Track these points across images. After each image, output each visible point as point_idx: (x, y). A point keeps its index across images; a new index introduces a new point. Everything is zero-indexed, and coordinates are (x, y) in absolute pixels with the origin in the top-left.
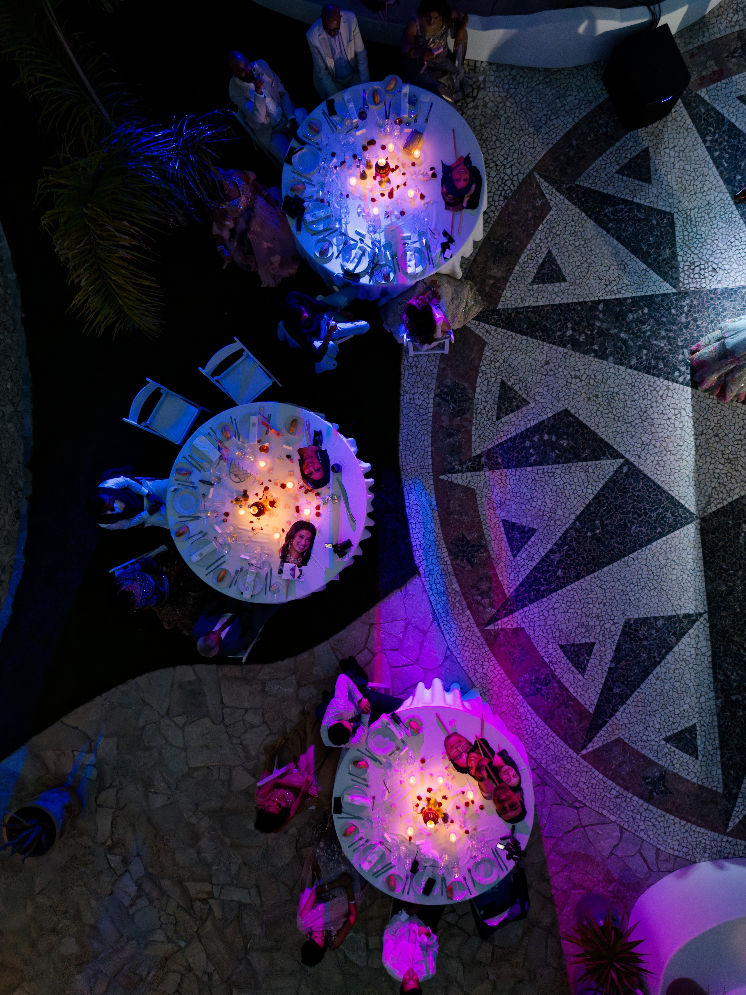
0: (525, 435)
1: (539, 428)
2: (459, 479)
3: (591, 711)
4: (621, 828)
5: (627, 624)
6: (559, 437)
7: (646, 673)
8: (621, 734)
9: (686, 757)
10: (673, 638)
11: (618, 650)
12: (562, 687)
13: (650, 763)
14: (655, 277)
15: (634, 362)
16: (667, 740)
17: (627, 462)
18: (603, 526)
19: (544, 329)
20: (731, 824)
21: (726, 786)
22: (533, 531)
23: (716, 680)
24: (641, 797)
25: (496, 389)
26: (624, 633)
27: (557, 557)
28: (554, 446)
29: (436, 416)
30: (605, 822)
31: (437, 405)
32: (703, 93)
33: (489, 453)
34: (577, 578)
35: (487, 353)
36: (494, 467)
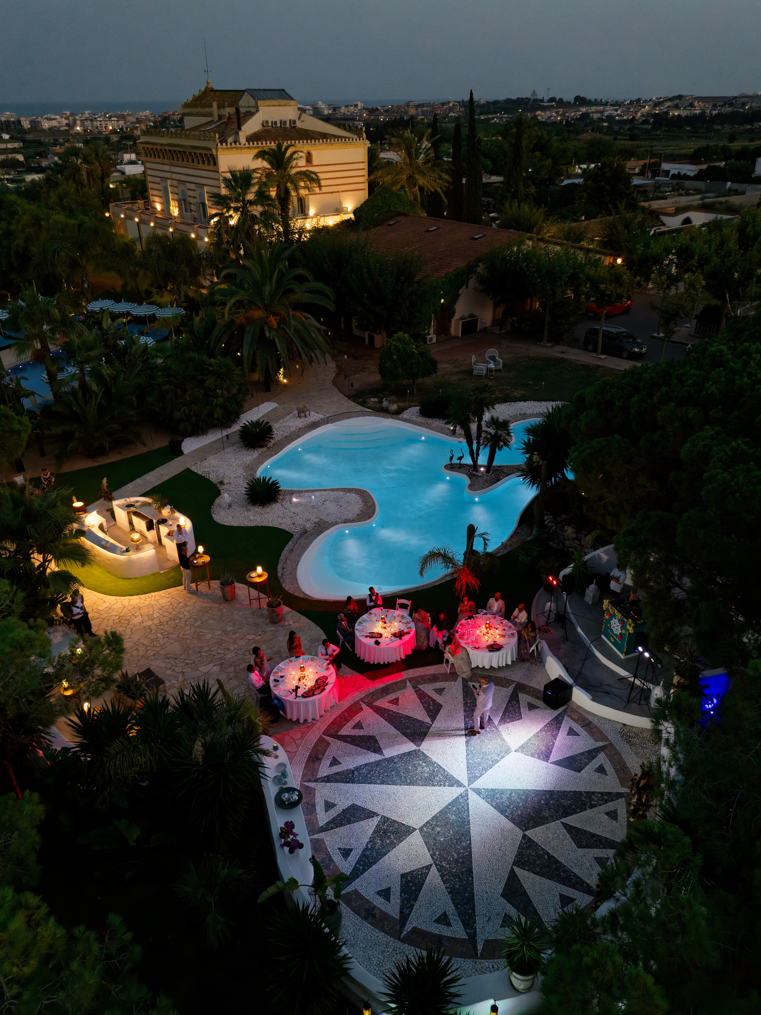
0: (429, 697)
1: (434, 701)
2: (408, 684)
3: (339, 734)
4: (296, 752)
5: (373, 736)
6: (433, 706)
7: (357, 745)
8: (332, 744)
9: (329, 764)
10: (372, 750)
11: (363, 736)
12: (345, 725)
13: (323, 755)
14: (499, 719)
15: (467, 719)
16: (334, 757)
17: (431, 725)
18: (406, 723)
19: (467, 695)
20: (305, 783)
21: (320, 778)
22: (398, 705)
23: (361, 766)
24: (310, 755)
25: (442, 687)
26: (370, 737)
27: (391, 713)
28: (429, 705)
29: (426, 675)
30: (298, 746)
31: (431, 675)
32: (566, 717)
33: (420, 690)
34: (386, 720)
35: (453, 683)
36: (416, 691)
